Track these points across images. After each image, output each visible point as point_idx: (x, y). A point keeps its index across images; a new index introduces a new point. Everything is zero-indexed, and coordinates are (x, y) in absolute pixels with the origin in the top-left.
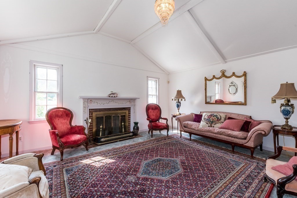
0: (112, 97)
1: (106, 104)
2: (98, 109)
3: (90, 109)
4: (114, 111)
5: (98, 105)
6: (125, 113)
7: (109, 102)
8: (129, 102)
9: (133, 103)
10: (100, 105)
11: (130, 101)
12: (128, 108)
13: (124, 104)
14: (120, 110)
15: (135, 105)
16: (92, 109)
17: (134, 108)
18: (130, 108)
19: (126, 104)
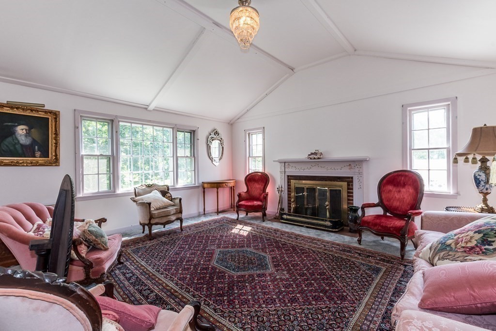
0: (314, 158)
1: (307, 170)
2: (298, 176)
3: (288, 176)
4: (321, 180)
5: (297, 170)
6: (341, 186)
7: (311, 167)
8: (349, 167)
9: (357, 170)
10: (298, 170)
11: (350, 165)
12: (348, 178)
13: (337, 171)
14: (331, 180)
15: (360, 173)
16: (291, 176)
17: (360, 178)
18: (352, 178)
19: (341, 171)
